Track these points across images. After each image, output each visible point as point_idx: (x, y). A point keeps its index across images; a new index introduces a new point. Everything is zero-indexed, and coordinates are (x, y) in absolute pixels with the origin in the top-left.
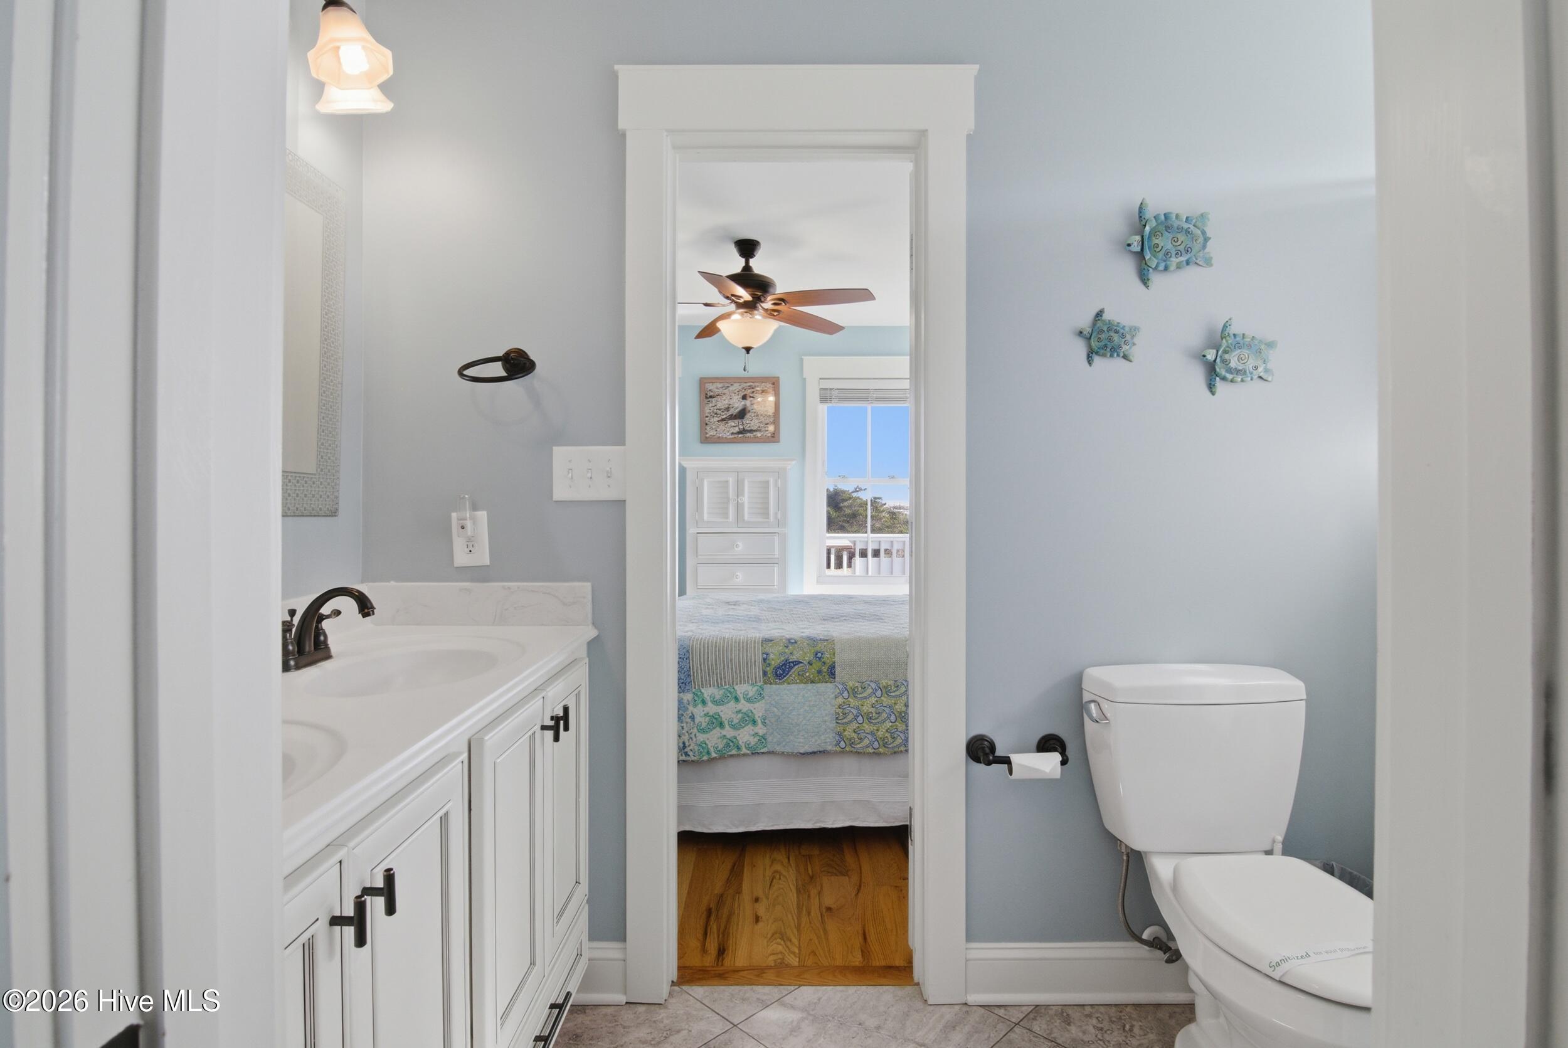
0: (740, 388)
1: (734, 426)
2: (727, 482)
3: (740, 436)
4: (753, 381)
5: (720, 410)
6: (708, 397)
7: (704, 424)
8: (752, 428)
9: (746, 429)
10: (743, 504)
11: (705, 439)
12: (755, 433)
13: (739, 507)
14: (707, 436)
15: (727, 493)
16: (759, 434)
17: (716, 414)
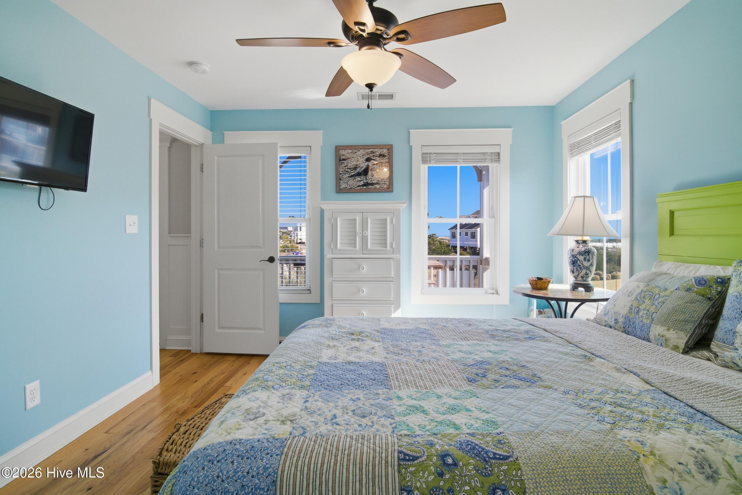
0: (365, 153)
1: (360, 181)
2: (355, 220)
3: (364, 187)
4: (374, 148)
5: (350, 169)
6: (340, 160)
7: (338, 179)
8: (373, 182)
9: (369, 182)
10: (367, 236)
11: (339, 190)
12: (375, 186)
13: (364, 239)
14: (341, 188)
15: (355, 228)
16: (378, 186)
17: (347, 172)
